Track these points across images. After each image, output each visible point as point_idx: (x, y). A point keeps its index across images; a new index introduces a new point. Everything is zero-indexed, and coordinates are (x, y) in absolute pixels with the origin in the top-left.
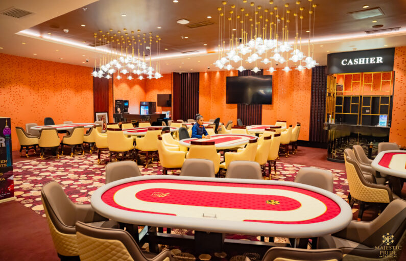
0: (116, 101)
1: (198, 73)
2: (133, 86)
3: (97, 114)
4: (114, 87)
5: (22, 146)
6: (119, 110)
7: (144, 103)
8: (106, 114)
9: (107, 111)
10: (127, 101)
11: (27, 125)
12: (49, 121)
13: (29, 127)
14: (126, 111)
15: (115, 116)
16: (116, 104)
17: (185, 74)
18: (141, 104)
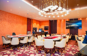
0: (33, 28)
1: (56, 20)
5: (4, 44)
6: (34, 31)
9: (30, 31)
10: (37, 28)
11: (6, 35)
12: (14, 34)
13: (7, 36)
14: (36, 31)
15: (33, 32)
17: (52, 21)
18: (39, 29)
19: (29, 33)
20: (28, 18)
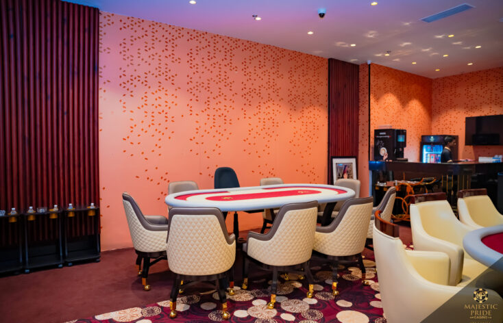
0: (377, 132)
2: (408, 102)
3: (335, 161)
4: (372, 101)
6: (383, 151)
7: (432, 139)
8: (353, 161)
9: (355, 154)
10: (403, 132)
14: (400, 154)
15: (371, 167)
16: (376, 139)
18: (424, 141)
19: (345, 171)
20: (331, 61)
